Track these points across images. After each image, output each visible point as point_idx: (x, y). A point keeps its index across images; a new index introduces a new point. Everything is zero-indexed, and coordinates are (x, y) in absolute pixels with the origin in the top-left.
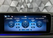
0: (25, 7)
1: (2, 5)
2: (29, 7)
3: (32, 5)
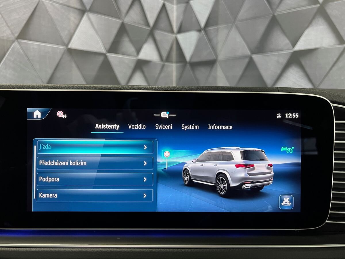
0: (165, 54)
1: (18, 41)
2: (192, 57)
3: (210, 40)
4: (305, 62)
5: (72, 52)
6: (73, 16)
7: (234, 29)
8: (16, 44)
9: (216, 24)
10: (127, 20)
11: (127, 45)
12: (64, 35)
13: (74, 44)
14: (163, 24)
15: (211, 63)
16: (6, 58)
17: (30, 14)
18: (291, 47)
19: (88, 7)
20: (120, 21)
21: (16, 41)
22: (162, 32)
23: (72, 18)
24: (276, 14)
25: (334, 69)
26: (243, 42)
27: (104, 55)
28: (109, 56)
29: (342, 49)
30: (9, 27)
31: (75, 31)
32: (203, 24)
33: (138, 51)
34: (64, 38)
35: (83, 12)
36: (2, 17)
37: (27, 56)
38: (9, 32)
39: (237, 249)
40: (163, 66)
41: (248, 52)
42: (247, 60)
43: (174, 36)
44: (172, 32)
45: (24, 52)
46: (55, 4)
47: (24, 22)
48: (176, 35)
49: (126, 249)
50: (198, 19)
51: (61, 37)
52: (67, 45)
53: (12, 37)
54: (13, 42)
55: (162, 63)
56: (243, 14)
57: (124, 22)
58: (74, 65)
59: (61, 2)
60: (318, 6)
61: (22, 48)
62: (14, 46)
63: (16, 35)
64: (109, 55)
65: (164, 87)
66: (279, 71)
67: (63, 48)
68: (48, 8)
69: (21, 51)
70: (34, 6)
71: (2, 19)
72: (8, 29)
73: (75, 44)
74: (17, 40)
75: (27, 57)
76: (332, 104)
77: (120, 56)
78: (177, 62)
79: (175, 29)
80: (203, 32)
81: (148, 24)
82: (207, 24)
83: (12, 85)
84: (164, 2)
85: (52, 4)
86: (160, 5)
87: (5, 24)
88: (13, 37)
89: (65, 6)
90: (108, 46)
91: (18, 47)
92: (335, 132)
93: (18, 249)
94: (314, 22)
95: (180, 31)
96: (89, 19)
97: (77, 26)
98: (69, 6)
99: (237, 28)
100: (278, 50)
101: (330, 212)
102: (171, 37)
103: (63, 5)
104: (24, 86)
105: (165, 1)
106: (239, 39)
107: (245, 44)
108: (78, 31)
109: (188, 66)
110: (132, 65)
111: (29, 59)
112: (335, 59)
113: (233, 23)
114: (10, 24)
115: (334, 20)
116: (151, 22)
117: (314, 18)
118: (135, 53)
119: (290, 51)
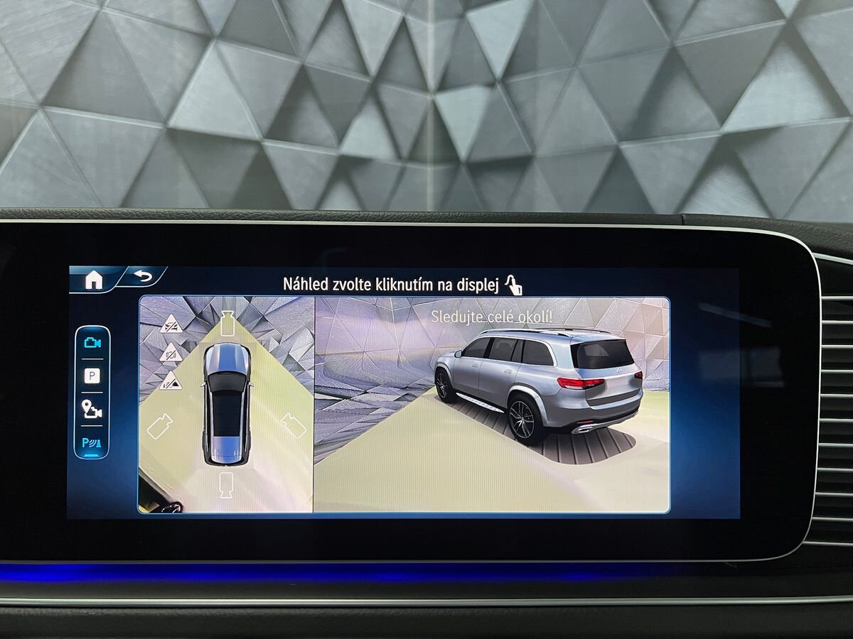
1: (46, 110)
2: (473, 148)
3: (516, 108)
4: (750, 160)
5: (177, 137)
6: (181, 51)
7: (575, 81)
8: (40, 117)
9: (532, 68)
10: (314, 59)
11: (313, 120)
12: (159, 95)
13: (184, 119)
14: (402, 67)
15: (520, 165)
16: (15, 153)
17: (74, 44)
18: (716, 123)
19: (217, 29)
20: (296, 63)
21: (41, 109)
22: (398, 89)
23: (179, 55)
24: (679, 43)
25: (822, 177)
26: (598, 112)
27: (257, 144)
28: (269, 146)
29: (841, 128)
30: (22, 75)
31: (185, 85)
32: (499, 68)
33: (341, 135)
34: (157, 103)
35: (204, 39)
36: (6, 51)
37: (66, 147)
38: (22, 88)
39: (585, 610)
40: (402, 172)
41: (610, 137)
42: (607, 158)
43: (429, 98)
44: (423, 87)
45: (60, 137)
46: (136, 19)
47: (61, 65)
48: (433, 97)
49: (312, 611)
50: (487, 57)
51: (151, 100)
52: (165, 122)
53: (30, 101)
54: (33, 112)
55: (400, 164)
56: (597, 43)
57: (307, 65)
58: (182, 169)
59: (151, 16)
60: (781, 23)
61: (54, 127)
62: (34, 122)
63: (41, 96)
64: (269, 144)
65: (403, 213)
66: (686, 183)
67: (157, 126)
68: (118, 31)
69: (52, 134)
70: (86, 26)
71: (6, 57)
72: (21, 81)
73: (186, 117)
74: (43, 108)
75: (68, 149)
76: (814, 255)
77: (297, 148)
78: (437, 162)
79: (432, 82)
80: (499, 87)
81: (364, 70)
82: (510, 70)
83: (32, 211)
84: (404, 15)
85: (128, 21)
86: (395, 23)
87: (13, 69)
88: (33, 101)
89: (160, 24)
90: (266, 124)
91: (46, 124)
92: (822, 322)
93: (44, 611)
94: (770, 64)
95: (443, 86)
96: (221, 56)
97: (191, 73)
98: (170, 26)
99: (583, 77)
100: (684, 133)
101: (812, 518)
102: (421, 100)
103: (155, 22)
104: (62, 212)
105: (406, 14)
106: (588, 105)
107: (603, 118)
108: (192, 85)
109: (464, 171)
110: (326, 170)
111: (70, 154)
112: (824, 153)
113: (573, 66)
114: (24, 70)
115: (820, 57)
116: (373, 64)
117: (771, 52)
118: (334, 141)
119: (715, 135)
